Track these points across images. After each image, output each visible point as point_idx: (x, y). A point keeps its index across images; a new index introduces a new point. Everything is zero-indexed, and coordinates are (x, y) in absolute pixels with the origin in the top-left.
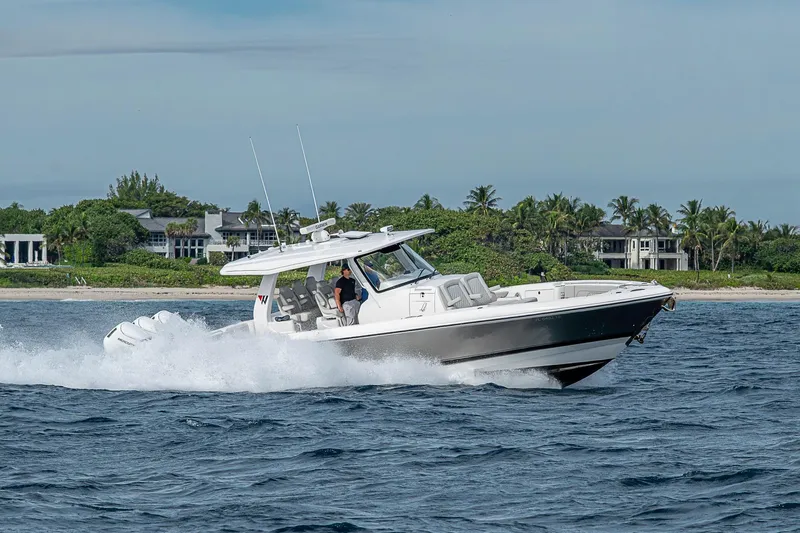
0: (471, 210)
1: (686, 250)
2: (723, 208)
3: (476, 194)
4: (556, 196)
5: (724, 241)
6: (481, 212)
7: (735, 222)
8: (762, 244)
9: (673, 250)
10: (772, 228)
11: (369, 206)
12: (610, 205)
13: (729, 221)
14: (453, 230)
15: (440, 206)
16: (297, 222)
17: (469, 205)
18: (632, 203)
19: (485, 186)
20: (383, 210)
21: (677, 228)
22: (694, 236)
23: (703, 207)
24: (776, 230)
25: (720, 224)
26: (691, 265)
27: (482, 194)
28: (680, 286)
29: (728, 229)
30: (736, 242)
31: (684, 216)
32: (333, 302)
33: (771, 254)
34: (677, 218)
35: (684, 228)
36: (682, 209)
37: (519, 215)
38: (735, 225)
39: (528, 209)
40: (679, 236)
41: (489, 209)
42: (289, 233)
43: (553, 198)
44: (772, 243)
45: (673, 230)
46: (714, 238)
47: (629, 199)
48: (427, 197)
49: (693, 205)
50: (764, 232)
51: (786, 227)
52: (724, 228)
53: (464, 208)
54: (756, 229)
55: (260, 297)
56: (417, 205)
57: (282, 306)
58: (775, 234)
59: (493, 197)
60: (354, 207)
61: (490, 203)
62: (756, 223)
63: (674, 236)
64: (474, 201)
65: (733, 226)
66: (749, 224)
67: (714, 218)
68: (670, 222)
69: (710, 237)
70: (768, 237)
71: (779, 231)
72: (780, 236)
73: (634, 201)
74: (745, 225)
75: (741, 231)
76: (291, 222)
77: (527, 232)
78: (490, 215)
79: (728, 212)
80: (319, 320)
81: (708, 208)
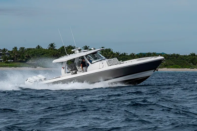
0: (49, 49)
2: (110, 49)
3: (50, 45)
4: (70, 46)
5: (110, 57)
6: (52, 49)
7: (113, 52)
11: (25, 48)
12: (83, 48)
13: (111, 52)
14: (45, 54)
15: (42, 48)
16: (7, 52)
17: (49, 48)
18: (88, 47)
19: (53, 43)
20: (28, 49)
24: (123, 54)
25: (109, 53)
27: (52, 45)
29: (111, 54)
30: (113, 57)
32: (81, 67)
37: (61, 50)
39: (63, 49)
41: (53, 48)
42: (5, 54)
43: (69, 46)
44: (121, 57)
46: (108, 56)
47: (87, 47)
48: (39, 46)
49: (103, 48)
50: (120, 54)
51: (125, 53)
53: (48, 48)
54: (118, 54)
56: (36, 48)
59: (55, 46)
60: (21, 48)
61: (54, 47)
62: (118, 52)
64: (50, 47)
65: (112, 53)
66: (116, 53)
67: (108, 51)
73: (89, 47)
74: (115, 53)
76: (6, 52)
77: (63, 54)
78: (54, 50)
79: (111, 50)
80: (77, 72)
81: (106, 49)
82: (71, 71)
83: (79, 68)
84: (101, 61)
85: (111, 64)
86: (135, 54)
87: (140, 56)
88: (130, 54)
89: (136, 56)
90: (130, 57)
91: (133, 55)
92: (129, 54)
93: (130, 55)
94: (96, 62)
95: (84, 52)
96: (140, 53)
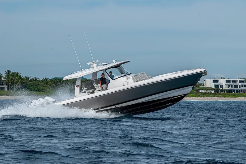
1: (6, 85)
5: (18, 82)
8: (29, 83)
9: (3, 85)
10: (32, 78)
13: (19, 76)
21: (4, 78)
22: (9, 81)
23: (12, 72)
24: (33, 79)
25: (16, 77)
26: (8, 89)
28: (4, 95)
30: (21, 82)
31: (6, 75)
33: (32, 86)
34: (4, 75)
35: (6, 78)
36: (5, 72)
38: (21, 77)
40: (4, 80)
44: (32, 83)
45: (3, 79)
46: (15, 81)
49: (9, 71)
50: (29, 79)
51: (36, 78)
52: (18, 78)
54: (27, 79)
55: (76, 86)
57: (83, 88)
58: (33, 80)
62: (27, 77)
63: (3, 80)
67: (15, 75)
68: (2, 77)
69: (13, 81)
70: (31, 81)
71: (34, 79)
72: (34, 81)
74: (24, 78)
75: (22, 79)
79: (19, 73)
80: (95, 91)
81: (13, 72)
82: (87, 90)
83: (98, 86)
84: (125, 76)
85: (138, 79)
86: (48, 79)
87: (54, 81)
88: (43, 79)
89: (50, 81)
90: (42, 83)
91: (46, 81)
92: (41, 79)
93: (42, 81)
94: (119, 78)
95: (103, 65)
96: (55, 78)
